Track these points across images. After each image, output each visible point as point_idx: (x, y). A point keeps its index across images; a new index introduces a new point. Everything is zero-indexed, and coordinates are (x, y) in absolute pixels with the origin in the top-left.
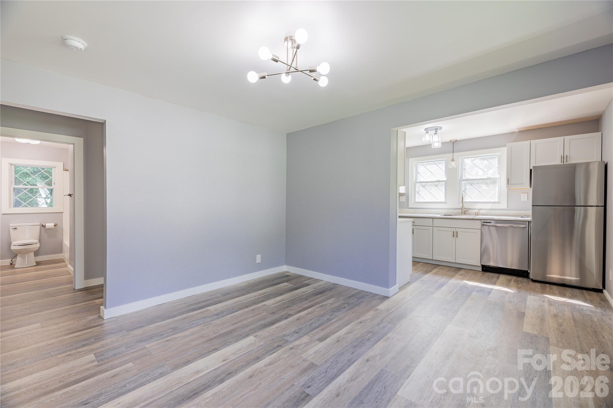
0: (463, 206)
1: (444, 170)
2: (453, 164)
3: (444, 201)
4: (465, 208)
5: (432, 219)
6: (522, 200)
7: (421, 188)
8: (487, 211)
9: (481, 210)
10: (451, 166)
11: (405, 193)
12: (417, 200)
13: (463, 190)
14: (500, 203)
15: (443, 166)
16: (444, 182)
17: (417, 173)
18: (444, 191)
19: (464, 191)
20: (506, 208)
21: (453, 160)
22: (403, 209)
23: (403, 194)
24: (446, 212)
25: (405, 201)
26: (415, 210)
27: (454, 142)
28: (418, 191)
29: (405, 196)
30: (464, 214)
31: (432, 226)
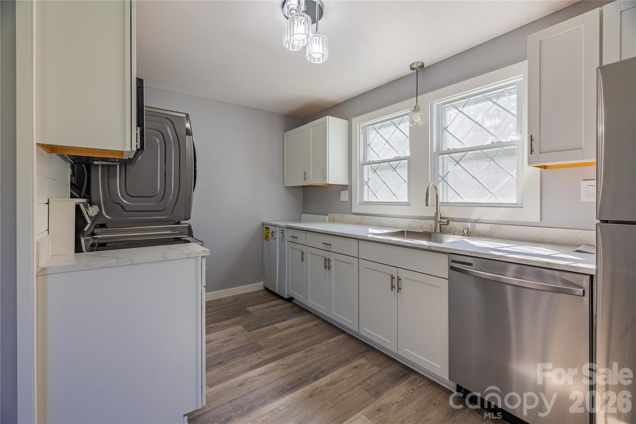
0: (437, 213)
1: (408, 136)
2: (418, 118)
3: (407, 201)
4: (441, 218)
5: (357, 240)
6: (584, 199)
7: (371, 175)
8: (491, 228)
9: (477, 224)
10: (413, 122)
12: (366, 199)
13: (441, 177)
14: (522, 207)
15: (406, 127)
16: (407, 161)
17: (367, 145)
18: (406, 178)
19: (443, 179)
20: (538, 221)
21: (416, 109)
22: (345, 215)
23: (344, 187)
24: (409, 225)
25: (347, 200)
26: (361, 218)
27: (419, 69)
28: (366, 182)
29: (348, 191)
30: (440, 230)
31: (358, 258)
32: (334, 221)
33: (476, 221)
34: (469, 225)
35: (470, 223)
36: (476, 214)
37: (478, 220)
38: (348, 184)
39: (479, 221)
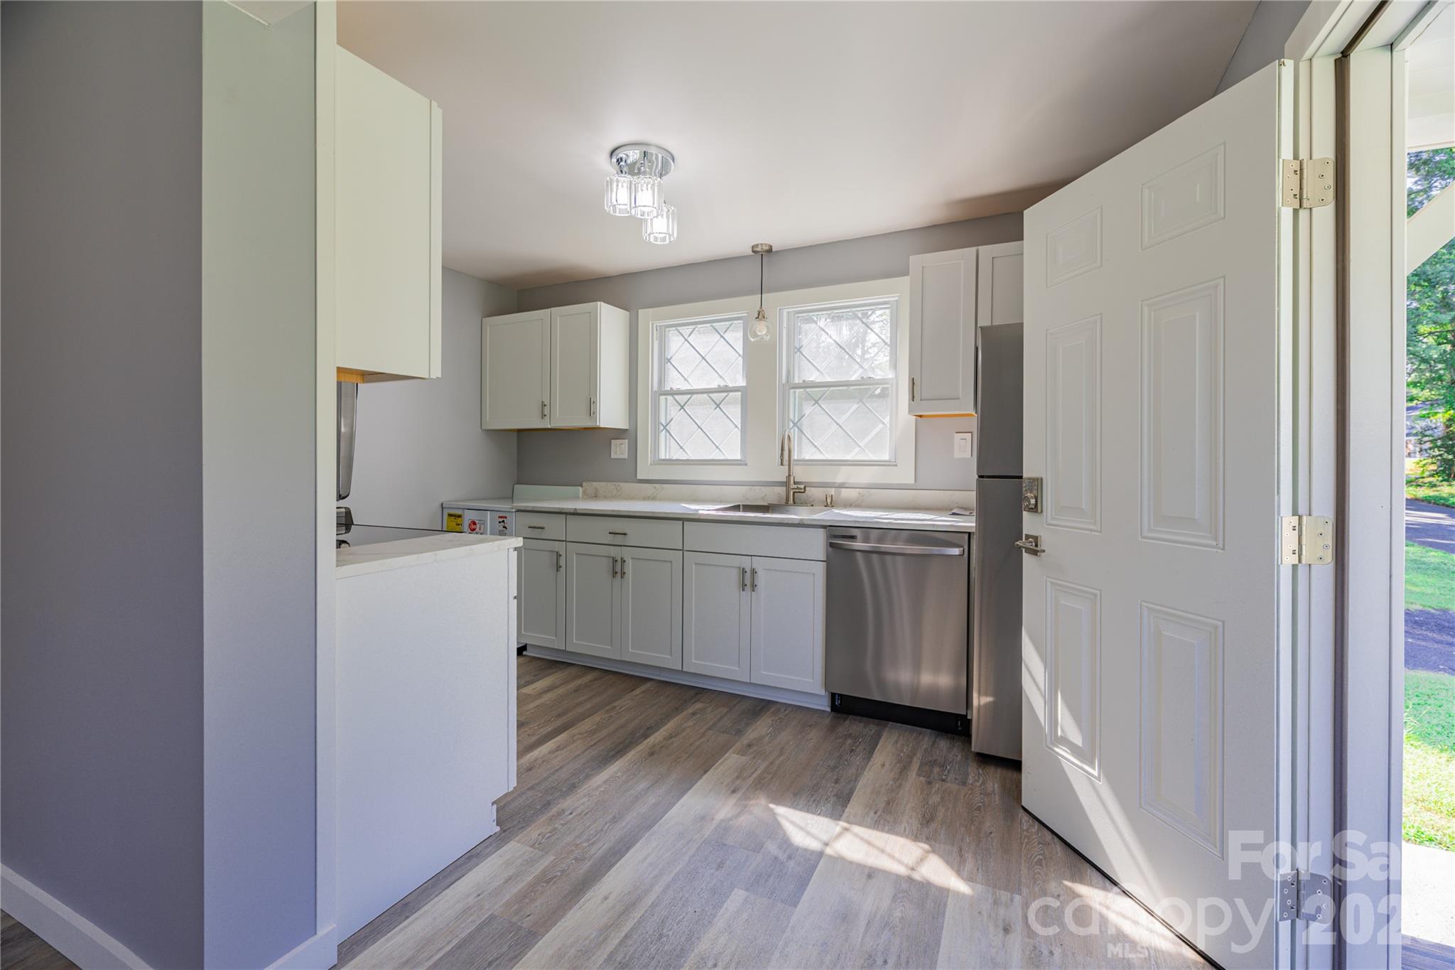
0: (789, 475)
1: (741, 353)
2: (761, 329)
3: (740, 458)
4: (795, 483)
5: (681, 522)
6: (957, 455)
7: (674, 411)
8: (860, 493)
9: (843, 489)
10: (755, 335)
11: (627, 430)
12: (662, 456)
13: (793, 422)
14: (896, 466)
15: (736, 337)
16: (740, 393)
17: (665, 361)
18: (738, 422)
19: (795, 424)
20: (912, 481)
21: (760, 316)
22: (621, 484)
23: (619, 434)
24: (744, 496)
25: (626, 457)
26: (655, 488)
27: (764, 255)
28: (665, 424)
29: (627, 441)
30: (794, 501)
31: (682, 550)
32: (596, 497)
33: (842, 486)
34: (832, 491)
35: (833, 489)
36: (842, 476)
37: (844, 483)
38: (627, 428)
39: (846, 486)
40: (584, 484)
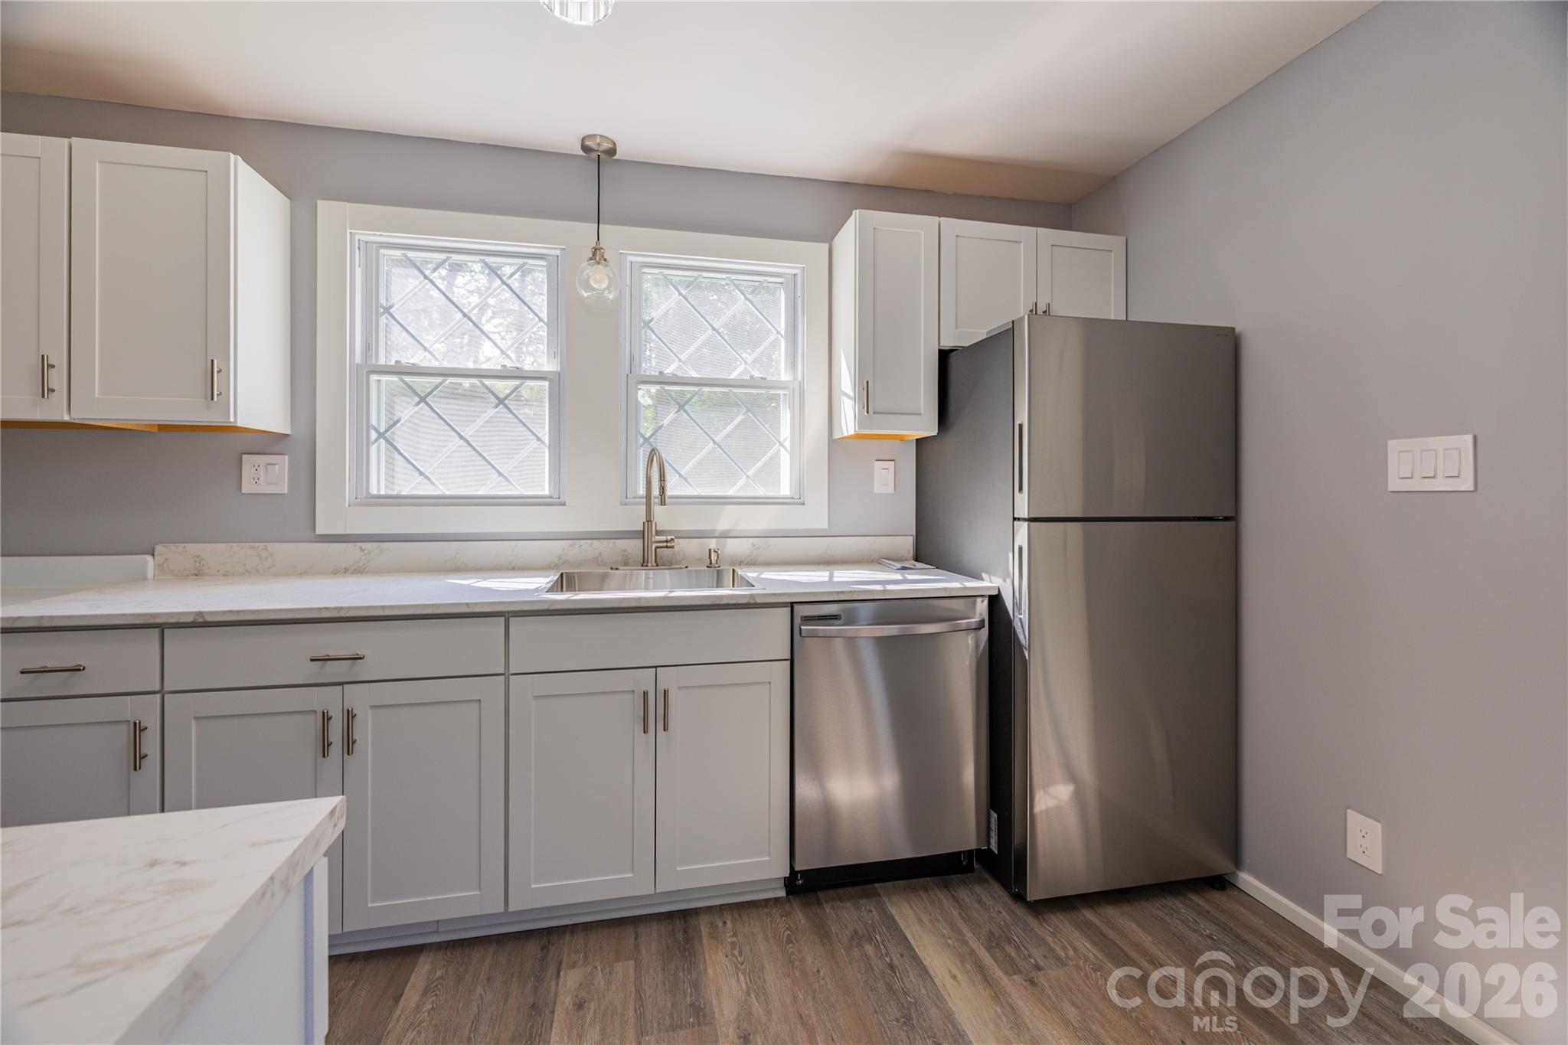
0: (649, 521)
1: (544, 315)
2: (599, 279)
3: (547, 493)
4: (658, 533)
5: (502, 620)
6: (878, 489)
7: (407, 410)
10: (588, 287)
11: (288, 435)
12: (378, 486)
13: (644, 437)
14: (801, 503)
15: (537, 290)
16: (547, 383)
17: (377, 310)
18: (545, 432)
19: (646, 440)
20: (825, 526)
21: (597, 255)
22: (270, 545)
23: (268, 443)
25: (286, 492)
26: (362, 550)
27: (603, 156)
28: (382, 430)
29: (287, 457)
30: (656, 562)
31: (506, 674)
33: (725, 535)
34: (713, 544)
35: (714, 540)
36: (727, 519)
37: (728, 531)
38: (288, 432)
39: (731, 535)
40: (159, 549)
